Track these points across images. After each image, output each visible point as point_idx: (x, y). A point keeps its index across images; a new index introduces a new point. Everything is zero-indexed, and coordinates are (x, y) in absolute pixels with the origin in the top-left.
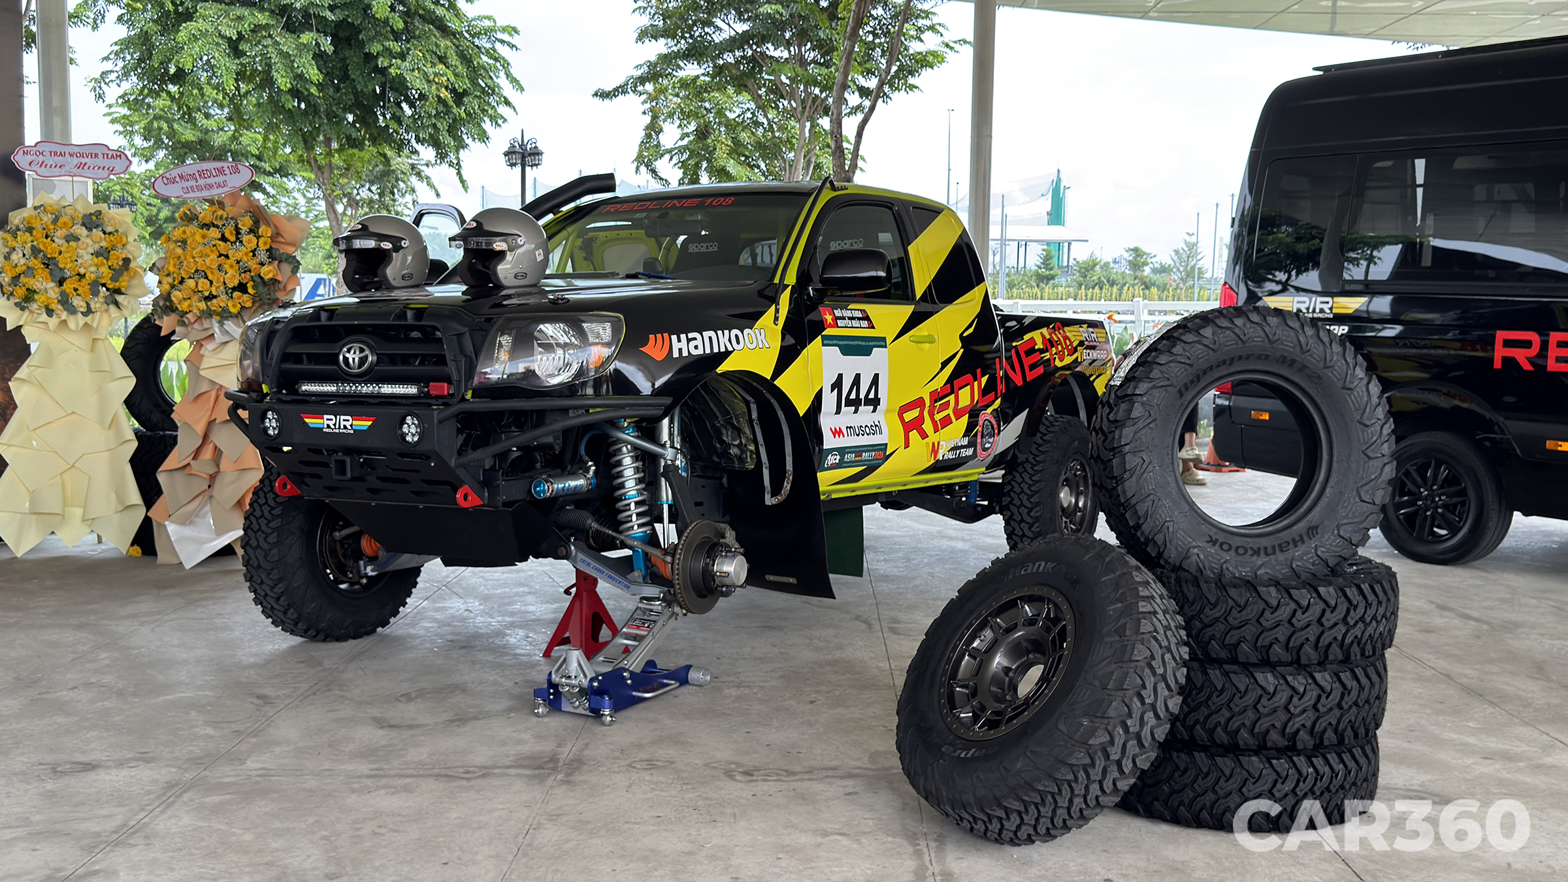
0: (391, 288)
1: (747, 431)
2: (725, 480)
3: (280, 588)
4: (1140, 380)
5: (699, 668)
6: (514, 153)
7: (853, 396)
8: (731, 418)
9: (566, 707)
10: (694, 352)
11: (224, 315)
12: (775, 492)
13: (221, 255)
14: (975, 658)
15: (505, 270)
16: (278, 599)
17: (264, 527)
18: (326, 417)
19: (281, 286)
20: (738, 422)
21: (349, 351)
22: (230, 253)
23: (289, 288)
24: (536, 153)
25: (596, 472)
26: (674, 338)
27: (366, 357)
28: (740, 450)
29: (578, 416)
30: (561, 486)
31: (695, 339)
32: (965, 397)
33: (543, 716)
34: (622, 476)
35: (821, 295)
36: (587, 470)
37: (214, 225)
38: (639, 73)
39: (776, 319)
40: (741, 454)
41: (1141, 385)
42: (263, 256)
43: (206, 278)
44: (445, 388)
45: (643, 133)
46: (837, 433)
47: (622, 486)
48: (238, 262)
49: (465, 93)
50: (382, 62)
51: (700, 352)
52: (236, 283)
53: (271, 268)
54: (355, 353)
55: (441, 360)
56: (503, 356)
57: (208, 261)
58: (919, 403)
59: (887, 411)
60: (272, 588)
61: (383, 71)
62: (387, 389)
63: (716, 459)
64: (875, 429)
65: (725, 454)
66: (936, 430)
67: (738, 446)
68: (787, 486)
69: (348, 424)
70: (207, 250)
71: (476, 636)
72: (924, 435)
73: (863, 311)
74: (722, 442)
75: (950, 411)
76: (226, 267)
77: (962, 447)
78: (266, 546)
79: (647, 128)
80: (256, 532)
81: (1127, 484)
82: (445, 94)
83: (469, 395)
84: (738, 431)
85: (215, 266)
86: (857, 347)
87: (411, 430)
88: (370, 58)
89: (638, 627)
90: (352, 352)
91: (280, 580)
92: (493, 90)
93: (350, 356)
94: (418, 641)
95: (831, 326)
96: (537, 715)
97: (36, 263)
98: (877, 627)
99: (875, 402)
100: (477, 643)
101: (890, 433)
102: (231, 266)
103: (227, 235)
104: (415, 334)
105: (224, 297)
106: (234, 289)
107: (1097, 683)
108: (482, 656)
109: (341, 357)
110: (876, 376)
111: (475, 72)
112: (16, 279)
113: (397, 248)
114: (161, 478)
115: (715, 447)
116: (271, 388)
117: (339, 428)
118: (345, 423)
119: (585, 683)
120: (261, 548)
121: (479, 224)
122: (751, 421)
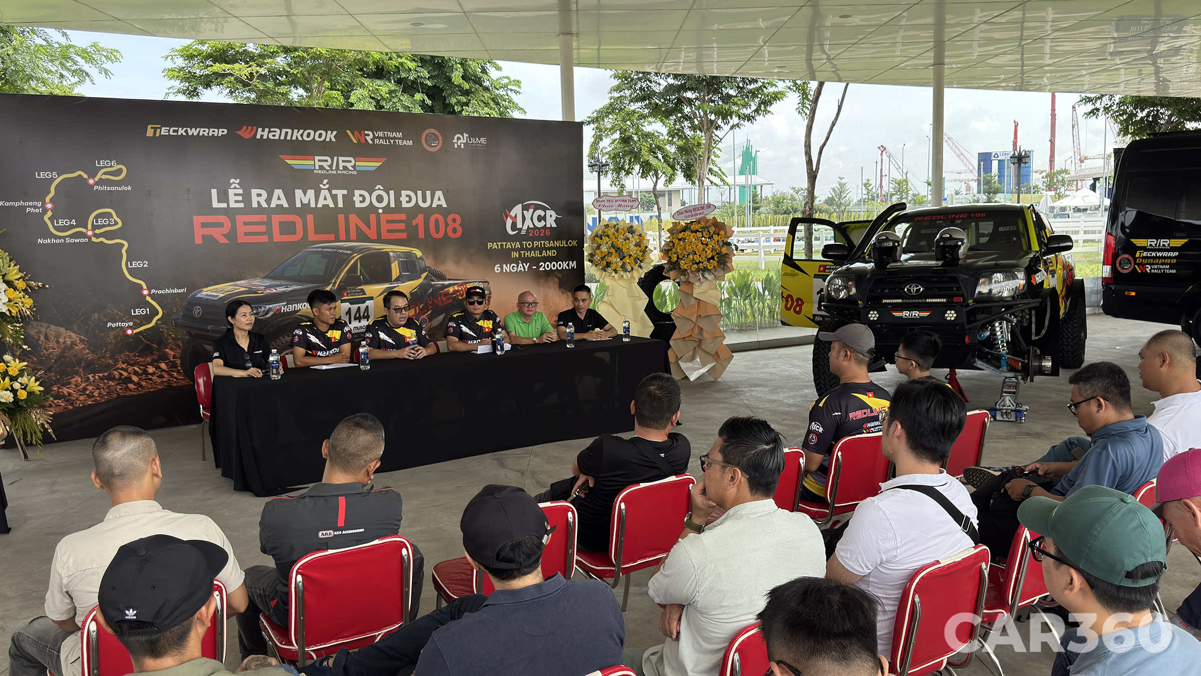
11: (705, 269)
12: (1037, 334)
18: (904, 312)
22: (709, 243)
27: (920, 289)
31: (1038, 276)
42: (721, 244)
44: (961, 299)
54: (913, 287)
55: (959, 289)
56: (982, 286)
62: (933, 300)
68: (1044, 332)
70: (696, 242)
73: (1050, 259)
76: (706, 249)
83: (970, 301)
85: (701, 249)
87: (949, 315)
89: (1009, 389)
93: (911, 289)
97: (612, 250)
102: (709, 249)
106: (709, 258)
109: (906, 289)
112: (603, 258)
114: (671, 342)
116: (863, 302)
117: (912, 316)
118: (915, 314)
119: (1014, 408)
121: (950, 235)
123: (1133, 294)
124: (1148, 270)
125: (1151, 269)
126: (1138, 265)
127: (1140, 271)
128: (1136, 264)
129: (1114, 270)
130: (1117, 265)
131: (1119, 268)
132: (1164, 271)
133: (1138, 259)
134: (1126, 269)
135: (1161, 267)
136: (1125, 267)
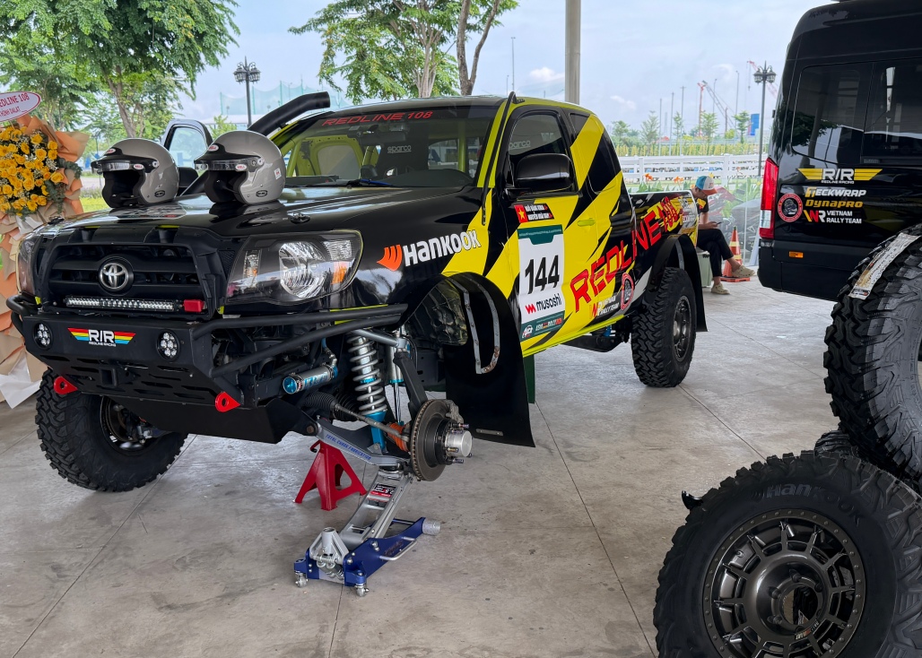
0: (146, 205)
1: (460, 314)
2: (440, 353)
3: (71, 457)
4: (889, 296)
5: (432, 520)
6: (241, 72)
7: (541, 277)
8: (447, 304)
9: (322, 576)
10: (423, 259)
11: (25, 212)
12: (485, 363)
13: (19, 166)
14: (737, 577)
15: (248, 189)
16: (71, 465)
17: (53, 408)
18: (90, 331)
19: (68, 188)
20: (452, 307)
21: (108, 269)
22: (26, 164)
23: (74, 189)
24: (255, 72)
25: (337, 363)
26: (405, 248)
27: (124, 275)
28: (454, 329)
29: (325, 329)
30: (308, 380)
31: (422, 247)
32: (614, 264)
33: (304, 586)
34: (359, 364)
35: (516, 193)
36: (329, 362)
37: (12, 142)
38: (318, 17)
39: (484, 220)
40: (455, 333)
41: (890, 301)
42: (52, 165)
43: (9, 184)
44: (200, 306)
45: (323, 57)
46: (530, 309)
47: (359, 373)
48: (33, 171)
49: (204, 33)
50: (149, 14)
51: (427, 258)
52: (32, 187)
53: (59, 174)
54: (113, 271)
55: (192, 278)
56: (251, 271)
57: (9, 170)
58: (583, 275)
59: (564, 284)
60: (65, 458)
61: (150, 21)
62: (144, 305)
63: (433, 337)
64: (556, 301)
65: (441, 332)
66: (596, 293)
67: (452, 326)
68: (495, 359)
69: (111, 338)
70: (8, 162)
71: (238, 479)
72: (588, 299)
73: (545, 205)
74: (438, 323)
75: (603, 277)
76: (24, 175)
77: (613, 303)
78: (56, 424)
79: (325, 54)
80: (47, 412)
81: (878, 399)
82: (190, 35)
83: (221, 311)
84: (453, 315)
85: (15, 175)
86: (542, 236)
87: (168, 345)
88: (141, 12)
89: (380, 494)
90: (110, 270)
91: (70, 452)
92: (223, 32)
93: (109, 274)
94: (191, 487)
95: (524, 221)
96: (298, 586)
98: (556, 452)
99: (555, 280)
100: (240, 487)
101: (566, 304)
102: (28, 174)
103: (23, 149)
104: (169, 253)
105: (23, 198)
106: (31, 192)
107: (909, 642)
108: (245, 504)
109: (101, 276)
110: (556, 258)
111: (210, 19)
113: (149, 169)
115: (432, 327)
116: (42, 301)
117: (103, 341)
118: (108, 337)
119: (340, 560)
120: (52, 425)
121: (221, 147)
122: (463, 307)
123: (800, 256)
124: (822, 218)
125: (827, 216)
126: (808, 209)
127: (810, 220)
128: (805, 208)
129: (775, 218)
130: (779, 209)
131: (781, 215)
132: (845, 221)
133: (808, 201)
134: (793, 215)
135: (841, 213)
136: (790, 213)
